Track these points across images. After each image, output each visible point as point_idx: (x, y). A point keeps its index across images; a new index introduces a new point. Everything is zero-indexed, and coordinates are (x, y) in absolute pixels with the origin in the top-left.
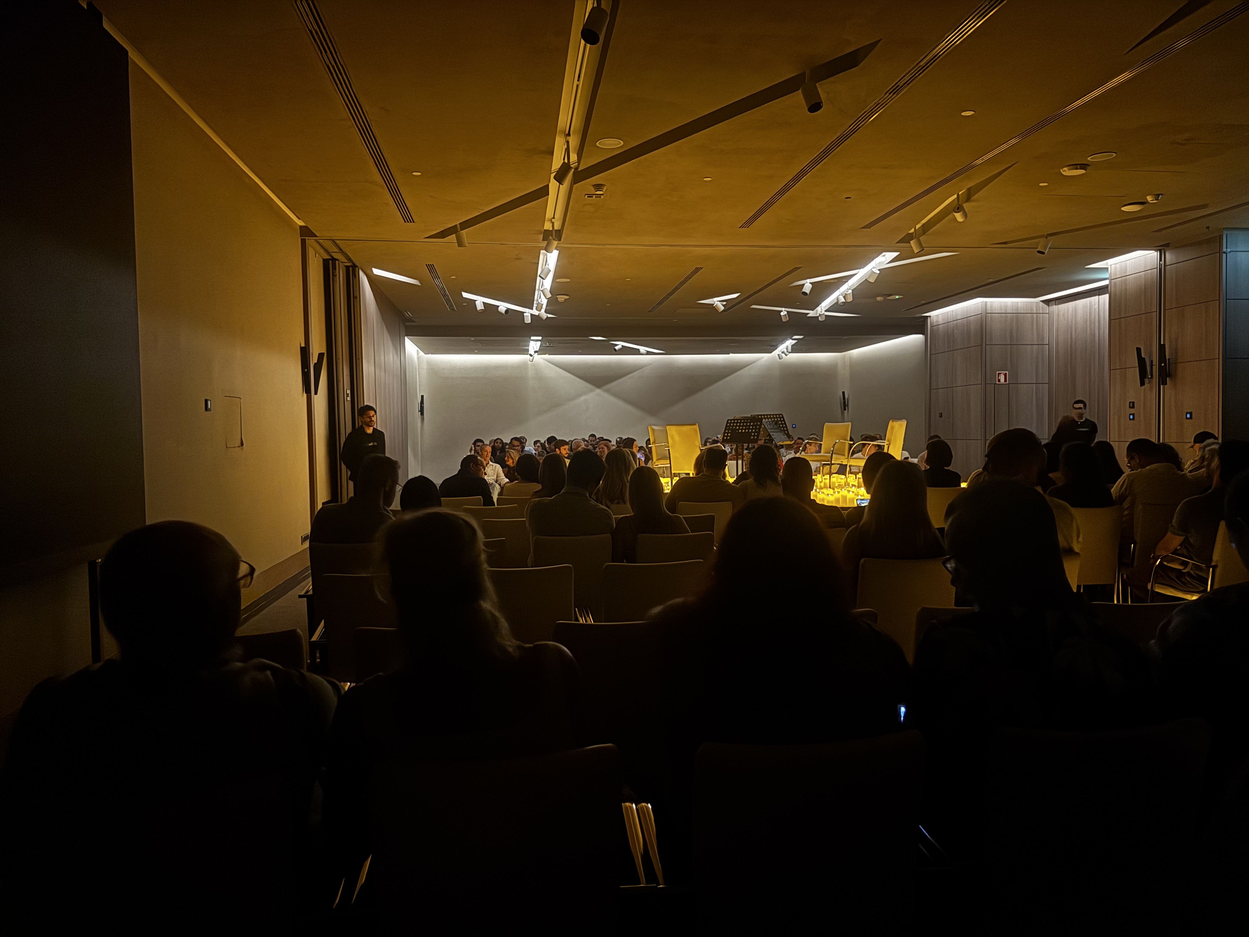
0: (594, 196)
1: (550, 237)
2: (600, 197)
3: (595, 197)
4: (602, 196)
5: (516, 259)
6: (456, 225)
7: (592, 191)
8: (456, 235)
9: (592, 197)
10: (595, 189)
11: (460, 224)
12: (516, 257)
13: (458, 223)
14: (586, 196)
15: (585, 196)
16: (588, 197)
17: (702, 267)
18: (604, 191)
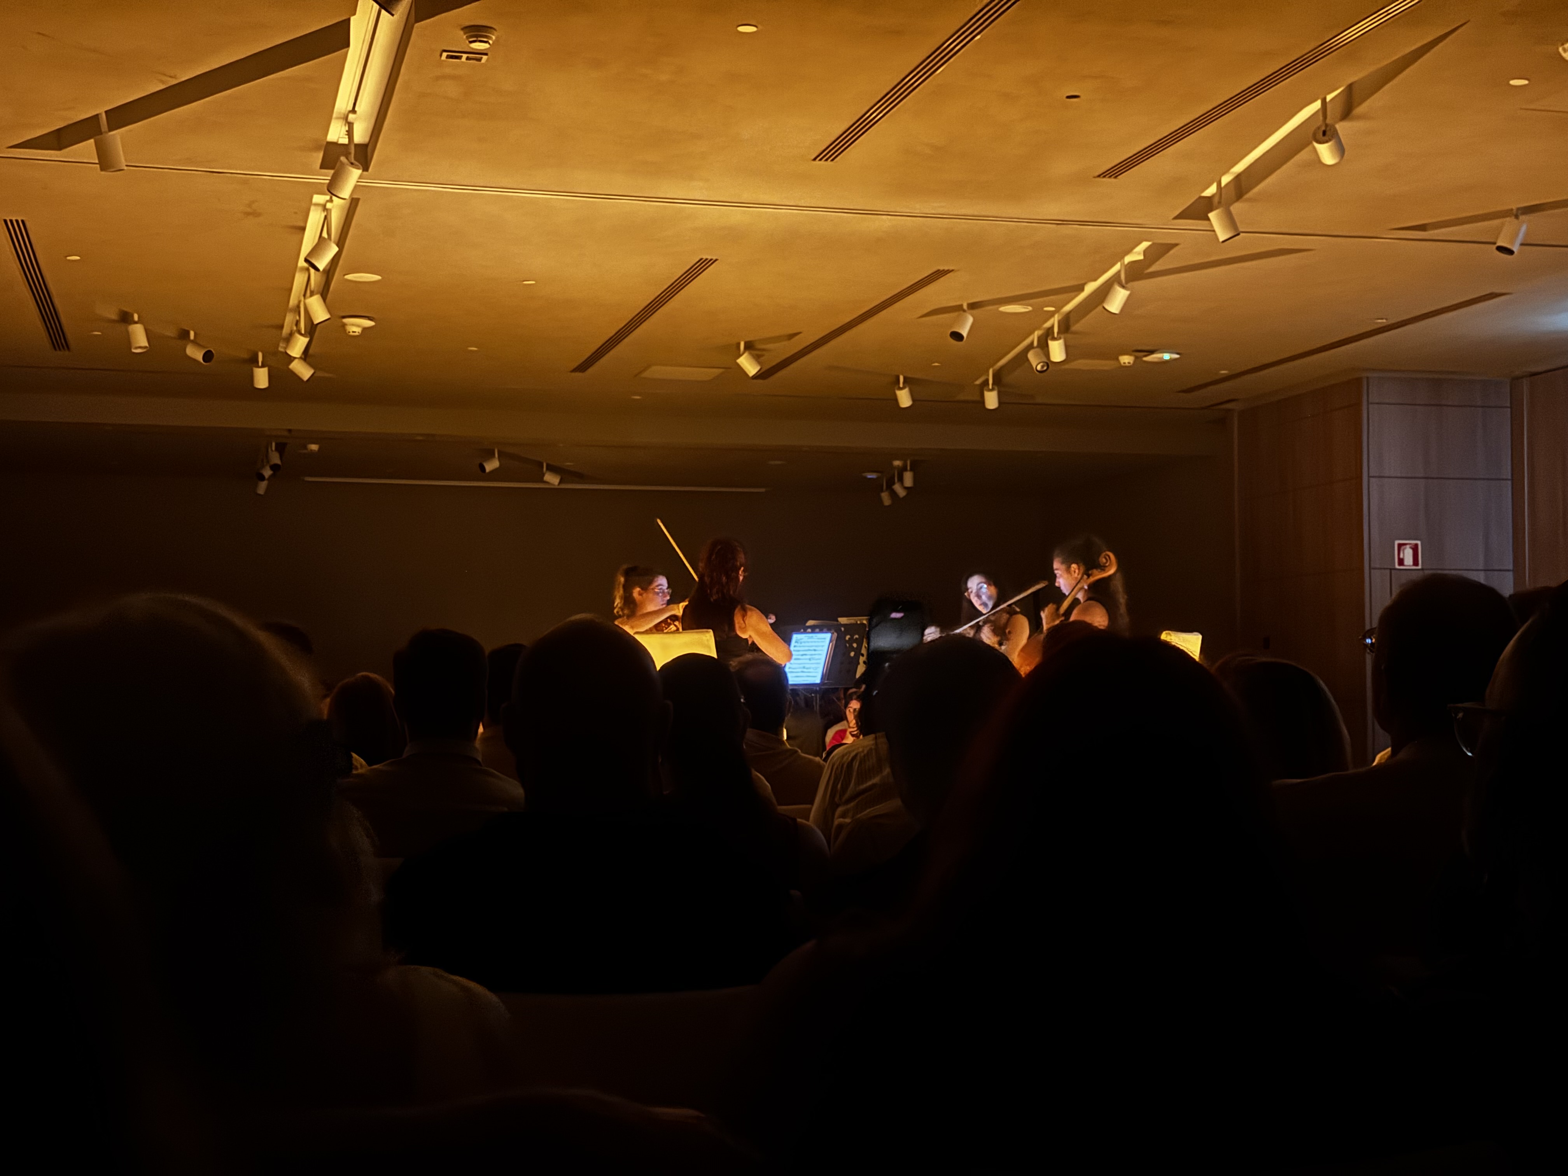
0: (465, 56)
1: (343, 159)
2: (480, 60)
3: (468, 59)
4: (485, 58)
5: (248, 214)
6: (96, 117)
7: (460, 41)
8: (95, 142)
9: (459, 58)
10: (468, 38)
11: (106, 112)
12: (249, 210)
13: (101, 110)
14: (445, 54)
15: (441, 55)
16: (448, 57)
17: (714, 258)
18: (491, 42)
